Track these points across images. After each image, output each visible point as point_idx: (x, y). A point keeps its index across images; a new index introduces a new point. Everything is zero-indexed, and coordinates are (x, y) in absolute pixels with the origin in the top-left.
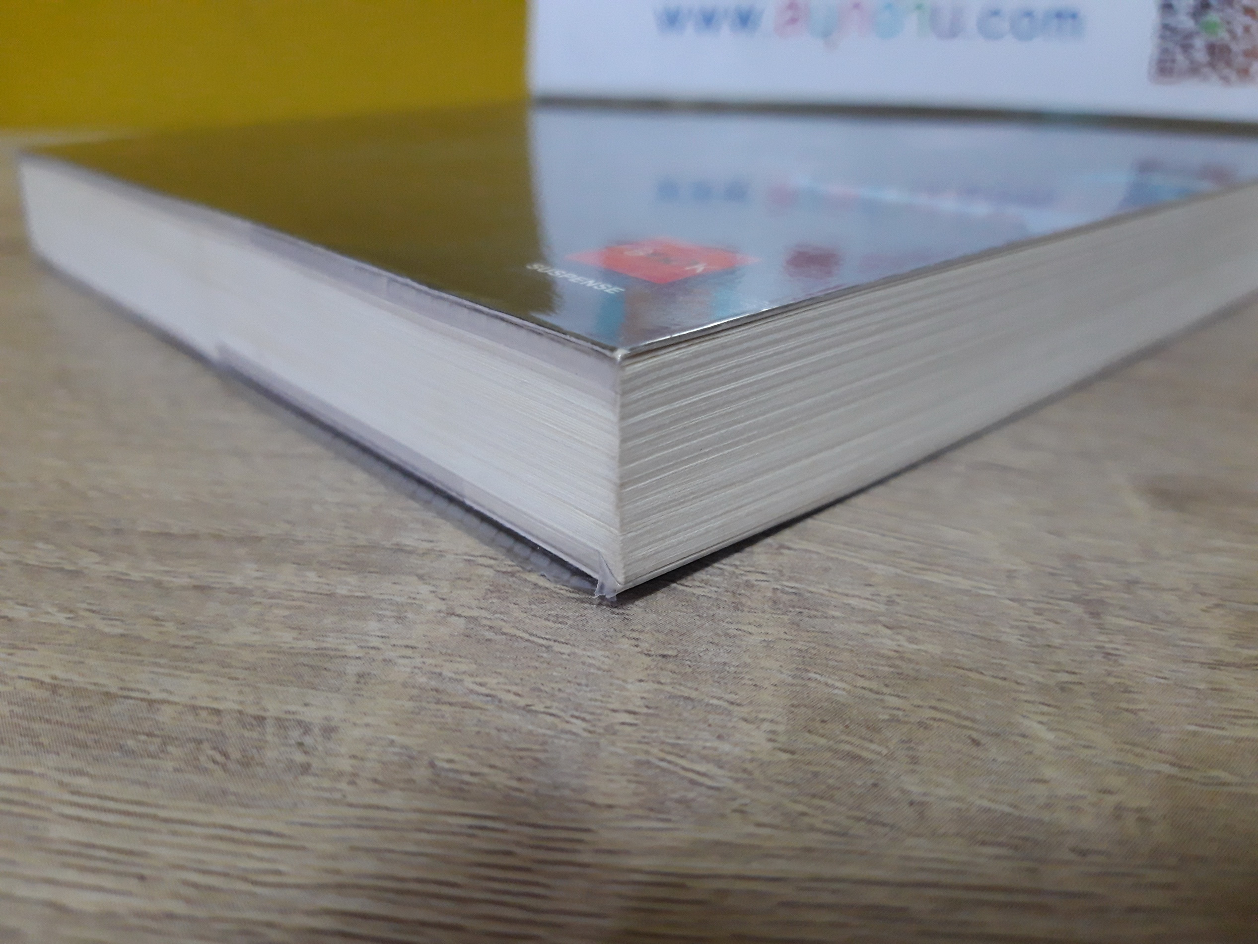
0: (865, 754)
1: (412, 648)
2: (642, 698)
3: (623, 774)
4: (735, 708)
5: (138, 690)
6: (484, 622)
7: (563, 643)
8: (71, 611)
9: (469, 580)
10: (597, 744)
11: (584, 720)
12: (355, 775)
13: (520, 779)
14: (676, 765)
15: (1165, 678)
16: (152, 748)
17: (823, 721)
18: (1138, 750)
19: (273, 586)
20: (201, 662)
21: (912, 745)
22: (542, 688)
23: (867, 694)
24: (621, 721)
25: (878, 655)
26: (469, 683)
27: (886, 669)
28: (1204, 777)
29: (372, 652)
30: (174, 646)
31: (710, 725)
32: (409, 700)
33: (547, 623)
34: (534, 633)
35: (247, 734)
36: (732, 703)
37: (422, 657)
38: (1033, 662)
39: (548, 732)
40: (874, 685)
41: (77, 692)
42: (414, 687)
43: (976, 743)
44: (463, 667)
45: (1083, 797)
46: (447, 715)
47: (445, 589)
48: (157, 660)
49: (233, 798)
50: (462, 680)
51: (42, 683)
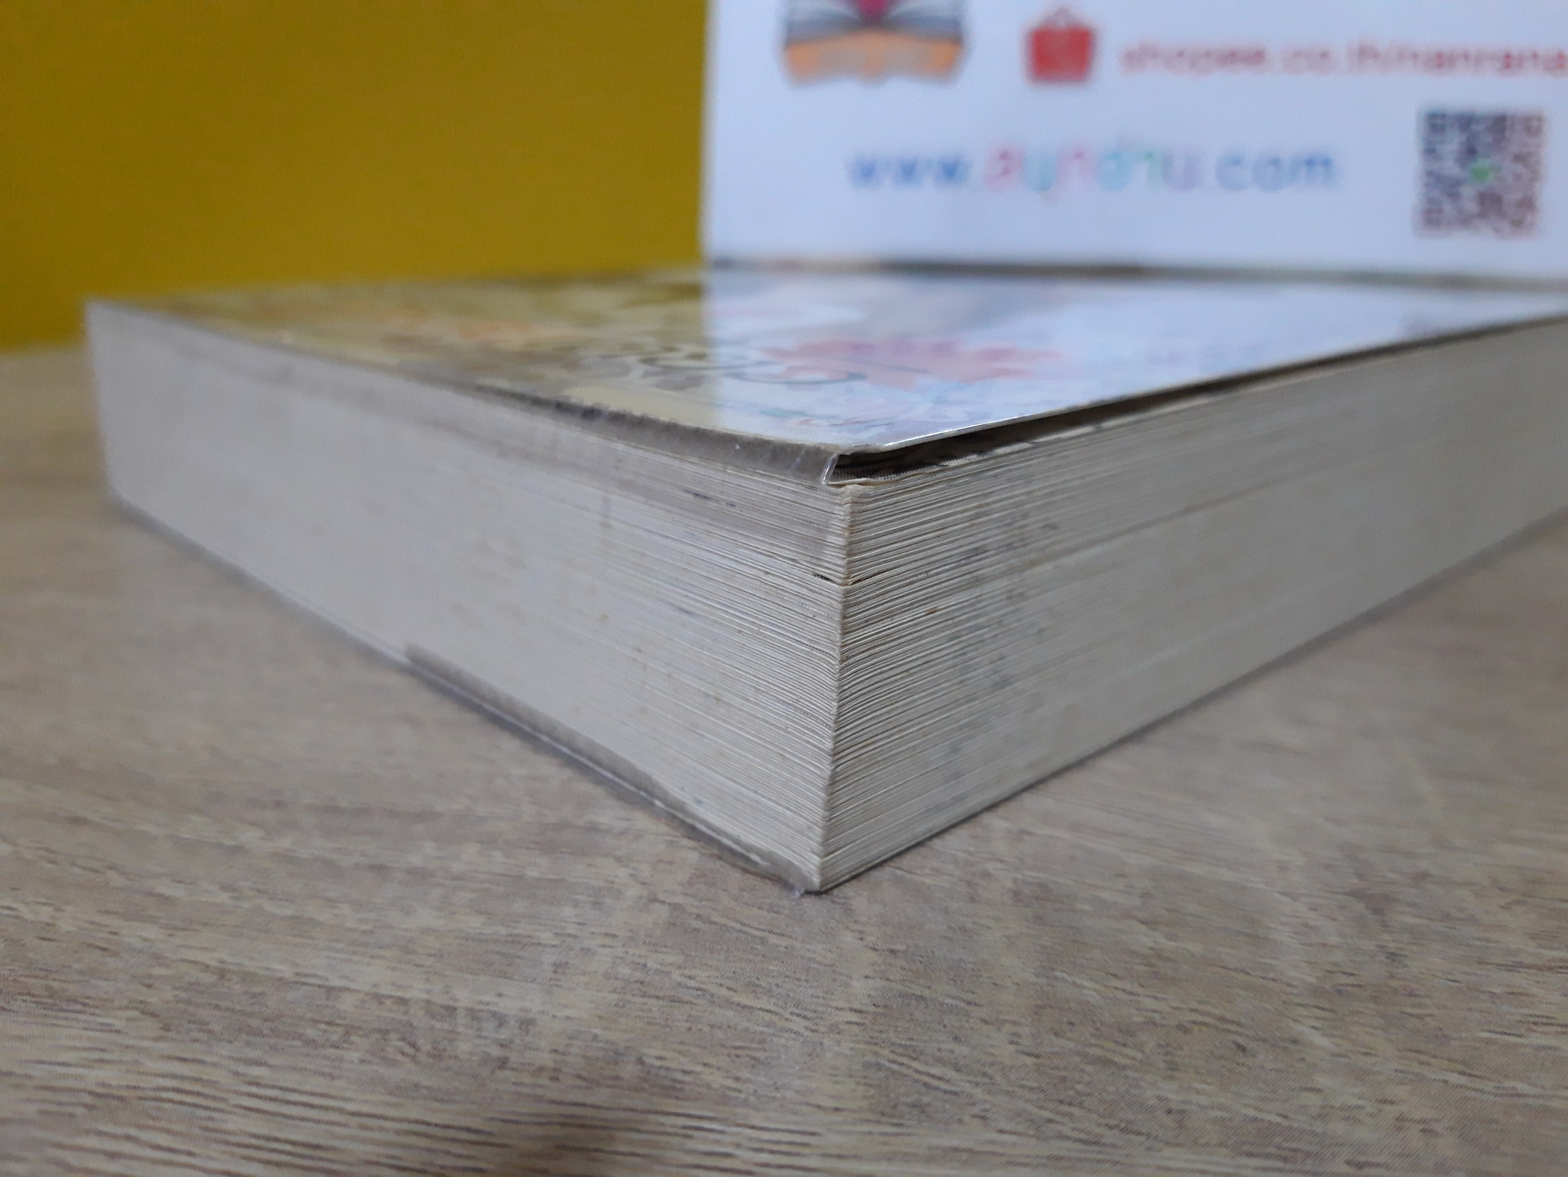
0: (1117, 1059)
1: (613, 936)
2: (869, 996)
3: (851, 1076)
4: (972, 1008)
5: (314, 976)
6: (690, 909)
7: (779, 934)
8: (234, 890)
9: (671, 863)
10: (821, 1044)
11: (805, 1017)
12: (556, 1070)
13: (737, 1079)
14: (909, 1067)
15: (1456, 981)
16: (334, 1038)
17: (1070, 1023)
18: (1425, 1058)
19: (456, 867)
20: (381, 947)
21: (1170, 1049)
22: (757, 982)
23: (1120, 995)
24: (849, 1019)
25: (1133, 952)
26: (676, 976)
27: (1142, 968)
28: (1498, 1088)
29: (569, 940)
30: (350, 930)
31: (945, 1026)
32: (613, 992)
33: (760, 912)
34: (747, 922)
35: (438, 1025)
36: (969, 1003)
37: (624, 946)
38: (1306, 962)
39: (766, 1029)
40: (1128, 986)
41: (247, 977)
42: (617, 979)
43: (1242, 1048)
44: (670, 959)
45: (1361, 1108)
46: (654, 1009)
47: (645, 872)
48: (333, 945)
49: (425, 1091)
50: (669, 973)
51: (208, 966)
